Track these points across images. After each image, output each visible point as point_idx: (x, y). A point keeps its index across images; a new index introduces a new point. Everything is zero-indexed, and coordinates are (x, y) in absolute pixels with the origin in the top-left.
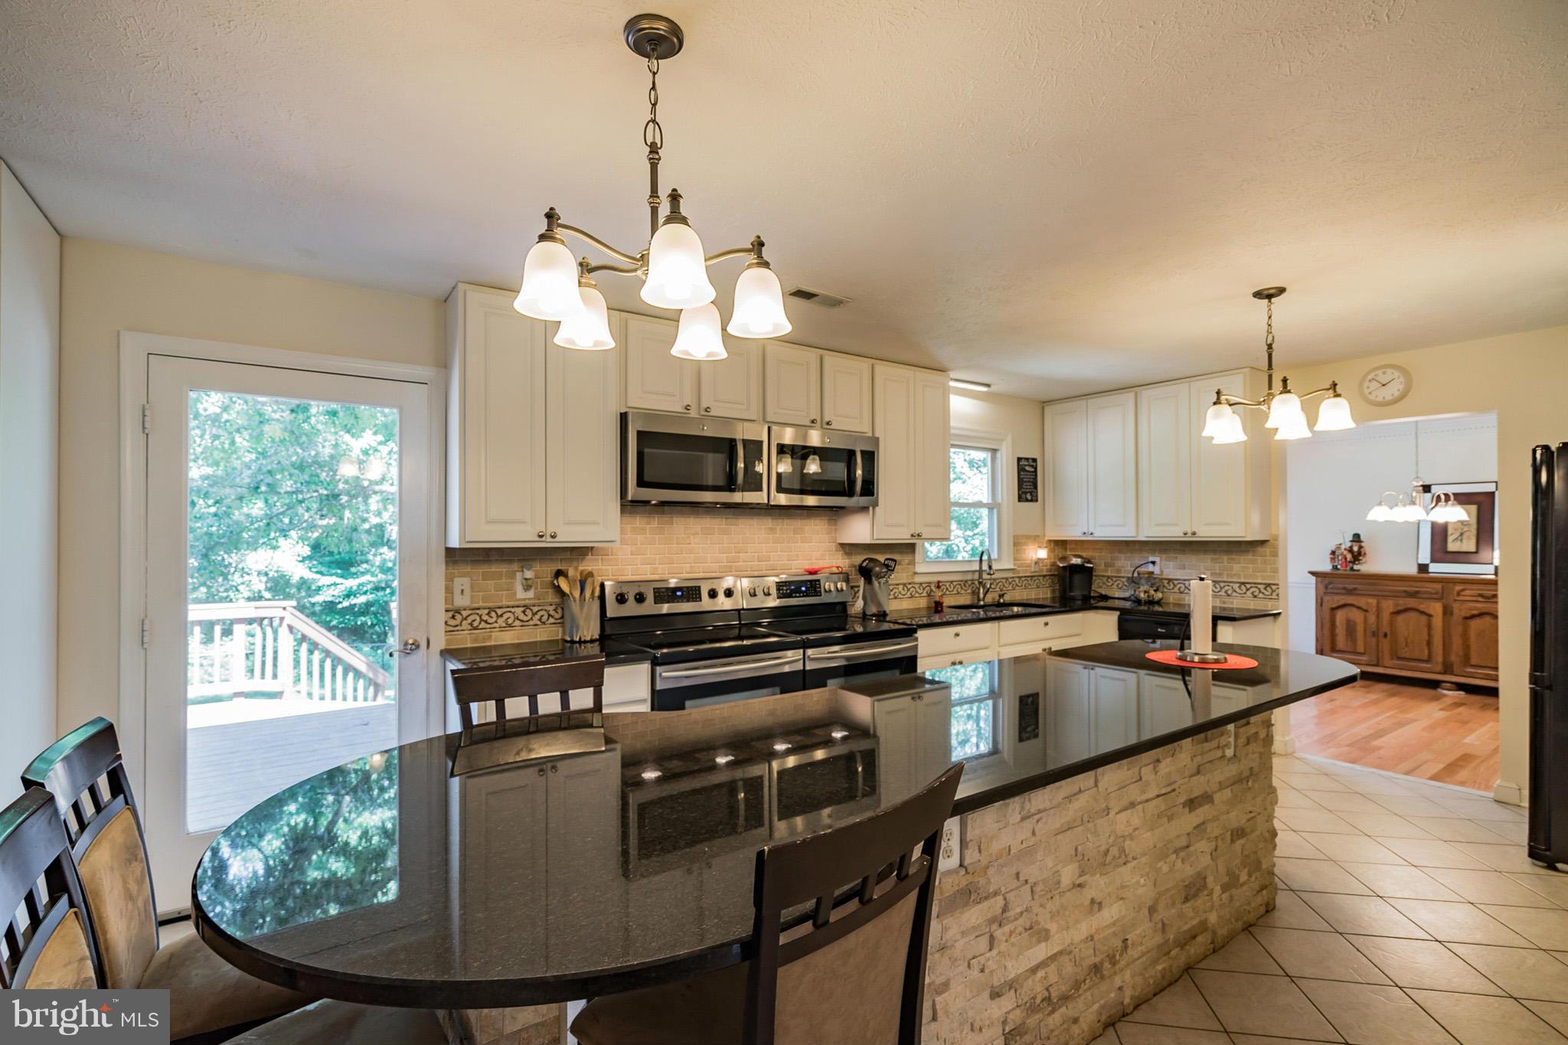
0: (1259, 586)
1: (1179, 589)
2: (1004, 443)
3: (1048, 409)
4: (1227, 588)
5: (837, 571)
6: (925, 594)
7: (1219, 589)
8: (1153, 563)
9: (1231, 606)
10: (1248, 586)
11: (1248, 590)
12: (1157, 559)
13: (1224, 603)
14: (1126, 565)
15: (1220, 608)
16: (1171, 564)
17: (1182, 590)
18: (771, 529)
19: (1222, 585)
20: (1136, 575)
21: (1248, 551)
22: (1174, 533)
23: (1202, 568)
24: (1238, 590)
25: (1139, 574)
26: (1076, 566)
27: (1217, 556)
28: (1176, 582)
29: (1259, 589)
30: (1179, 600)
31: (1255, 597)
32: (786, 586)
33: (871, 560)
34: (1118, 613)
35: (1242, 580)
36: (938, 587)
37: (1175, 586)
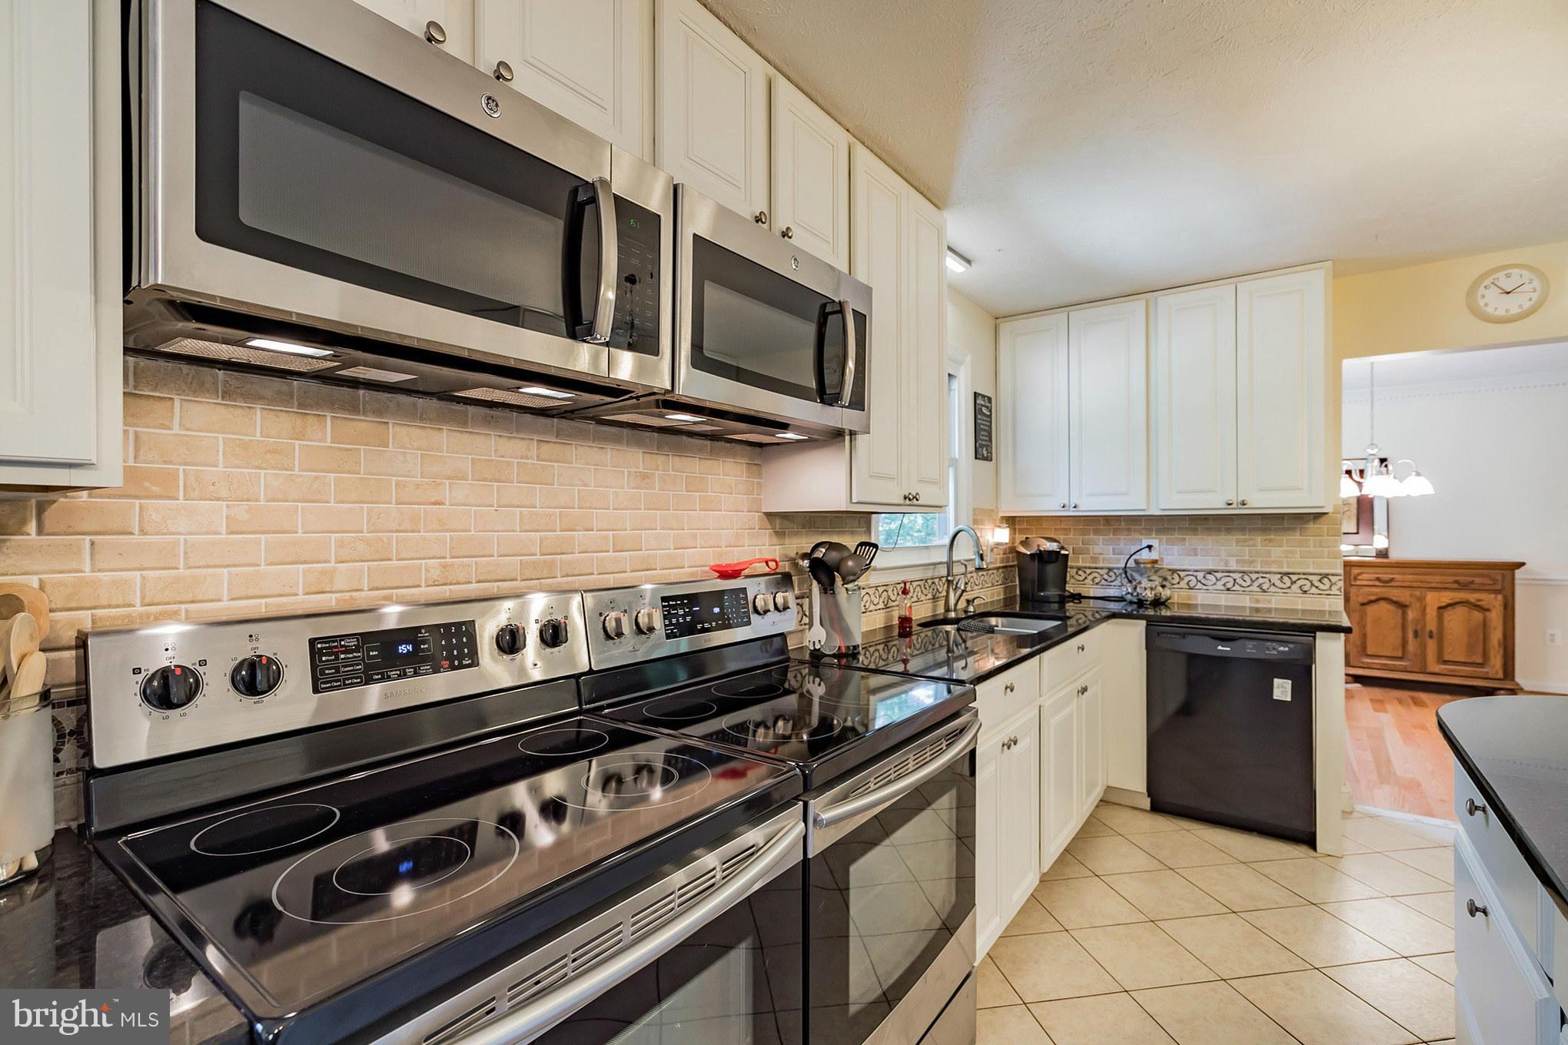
0: (1311, 577)
1: (1188, 584)
2: (963, 368)
3: (1005, 328)
4: (1261, 581)
5: (767, 570)
6: (881, 606)
7: (1249, 582)
8: (1150, 547)
9: (1269, 606)
10: (1294, 578)
11: (1293, 583)
12: (1155, 543)
13: (1258, 601)
14: (1110, 552)
15: (1251, 608)
16: (1176, 548)
17: (1192, 584)
18: (644, 477)
19: (1254, 576)
20: (1131, 564)
21: (1295, 529)
22: (1211, 502)
23: (1223, 554)
24: (1278, 583)
25: (1137, 562)
26: (1051, 553)
27: (1247, 537)
28: (1182, 574)
29: (1311, 582)
30: (1189, 598)
31: (1305, 592)
32: (682, 606)
33: (832, 546)
34: (1144, 622)
35: (1286, 570)
36: (905, 592)
37: (1181, 579)
